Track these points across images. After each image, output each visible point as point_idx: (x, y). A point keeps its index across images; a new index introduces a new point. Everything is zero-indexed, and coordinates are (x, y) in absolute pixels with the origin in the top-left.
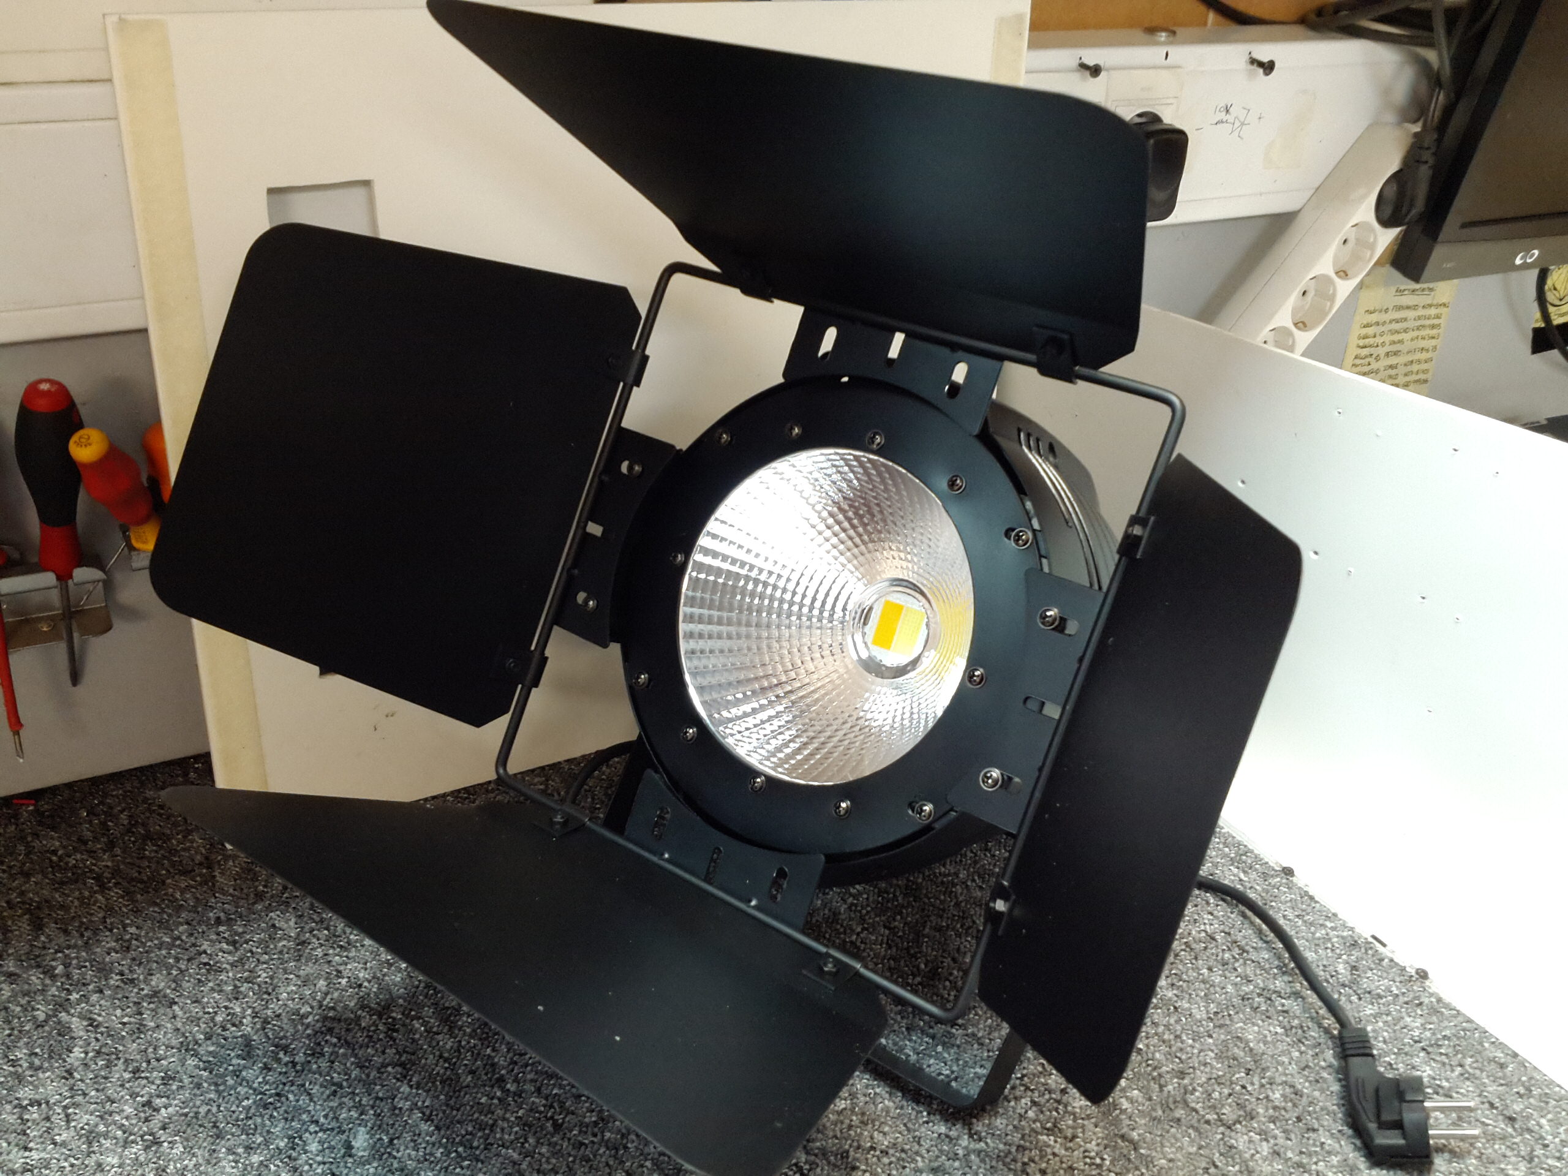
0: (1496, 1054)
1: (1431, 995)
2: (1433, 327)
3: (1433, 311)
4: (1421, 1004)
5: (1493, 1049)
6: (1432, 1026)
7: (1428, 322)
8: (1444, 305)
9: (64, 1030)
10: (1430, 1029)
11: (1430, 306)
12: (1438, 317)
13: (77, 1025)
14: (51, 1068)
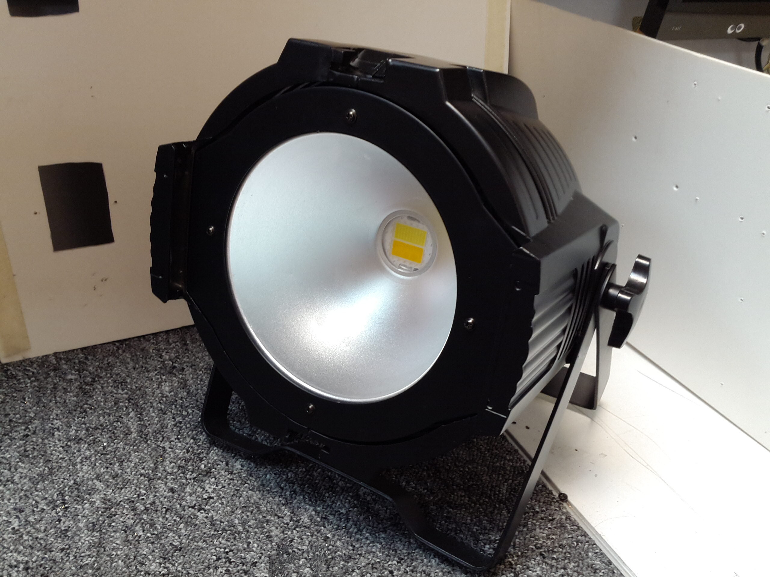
0: (596, 562)
1: (563, 513)
4: (553, 519)
5: (594, 558)
6: (554, 537)
10: (552, 539)
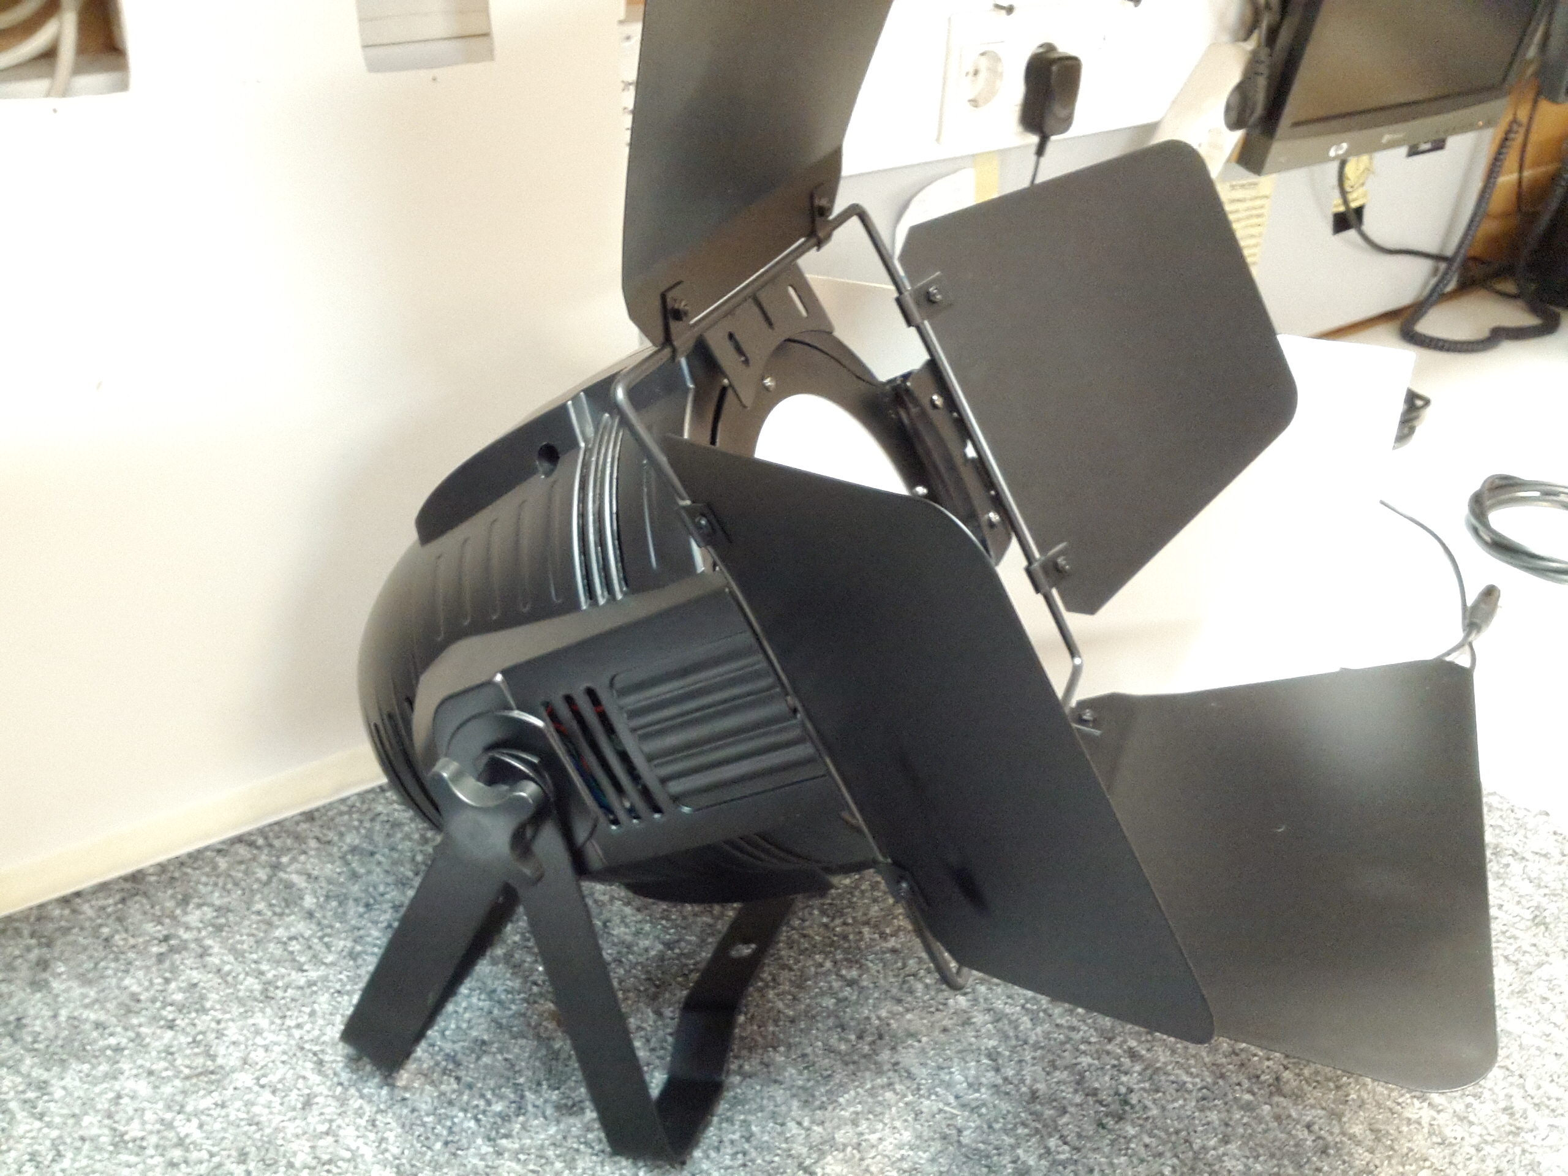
2: (1259, 216)
3: (1258, 203)
7: (1254, 212)
8: (1266, 197)
9: (289, 886)
11: (1256, 198)
12: (1262, 207)
13: (299, 881)
14: (293, 913)
